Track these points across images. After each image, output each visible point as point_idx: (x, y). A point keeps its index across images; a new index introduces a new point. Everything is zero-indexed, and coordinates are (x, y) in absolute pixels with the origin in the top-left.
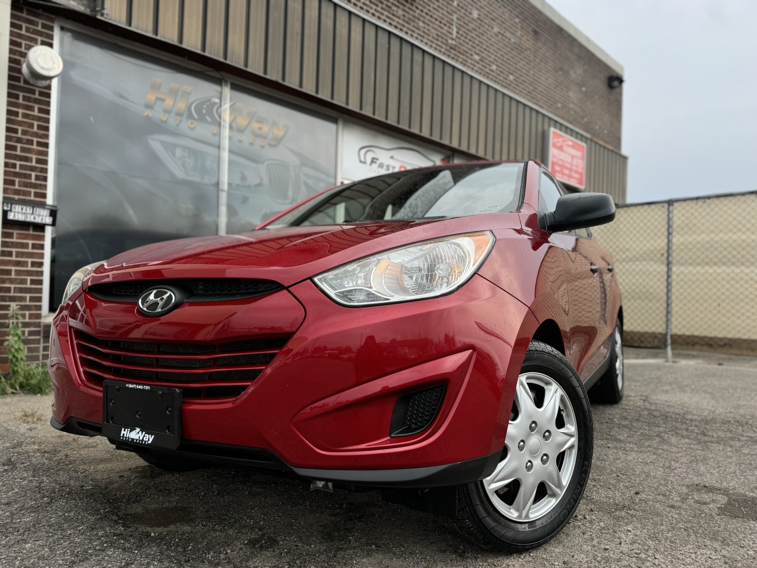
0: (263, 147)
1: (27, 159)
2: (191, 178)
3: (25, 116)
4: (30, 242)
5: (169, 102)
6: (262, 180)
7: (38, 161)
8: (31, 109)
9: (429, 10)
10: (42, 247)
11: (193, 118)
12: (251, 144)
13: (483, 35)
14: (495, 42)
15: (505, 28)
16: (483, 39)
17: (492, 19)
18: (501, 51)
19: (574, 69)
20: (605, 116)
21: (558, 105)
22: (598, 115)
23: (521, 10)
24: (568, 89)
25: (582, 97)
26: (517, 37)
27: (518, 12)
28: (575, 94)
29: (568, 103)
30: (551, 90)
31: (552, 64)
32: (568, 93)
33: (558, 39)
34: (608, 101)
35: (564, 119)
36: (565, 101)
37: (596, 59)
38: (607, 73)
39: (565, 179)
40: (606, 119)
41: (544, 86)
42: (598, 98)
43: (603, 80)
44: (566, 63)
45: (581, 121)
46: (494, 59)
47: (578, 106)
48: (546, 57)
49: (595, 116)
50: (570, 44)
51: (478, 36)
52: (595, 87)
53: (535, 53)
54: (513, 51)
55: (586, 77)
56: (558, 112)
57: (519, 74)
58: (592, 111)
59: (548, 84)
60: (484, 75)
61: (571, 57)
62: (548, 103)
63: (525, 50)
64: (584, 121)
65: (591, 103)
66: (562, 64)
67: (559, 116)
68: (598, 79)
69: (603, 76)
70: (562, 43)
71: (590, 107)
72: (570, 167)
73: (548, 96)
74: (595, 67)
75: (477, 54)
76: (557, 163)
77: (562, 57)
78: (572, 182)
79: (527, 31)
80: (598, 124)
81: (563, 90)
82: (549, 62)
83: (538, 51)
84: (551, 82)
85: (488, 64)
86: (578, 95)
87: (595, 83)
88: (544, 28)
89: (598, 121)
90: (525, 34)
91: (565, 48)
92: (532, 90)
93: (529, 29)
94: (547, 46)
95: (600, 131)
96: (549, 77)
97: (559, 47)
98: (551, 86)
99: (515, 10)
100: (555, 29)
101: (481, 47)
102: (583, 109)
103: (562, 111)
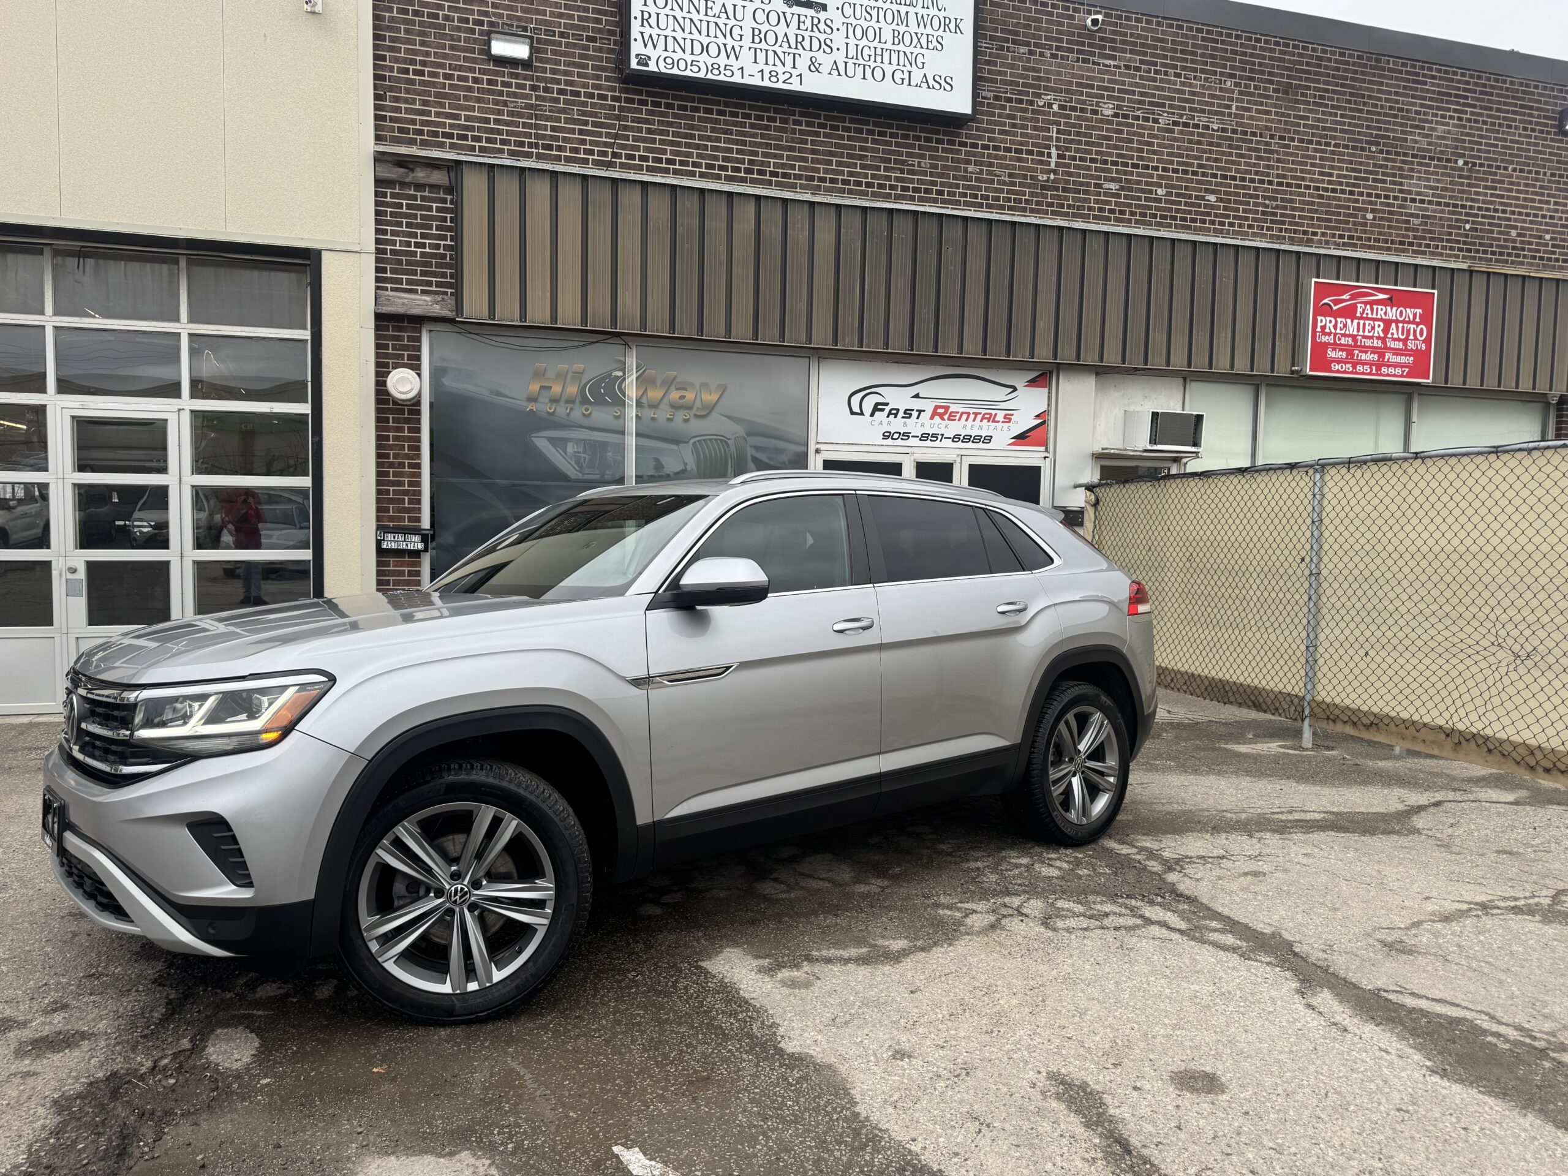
0: (686, 421)
1: (401, 484)
2: (586, 477)
3: (396, 438)
4: (406, 569)
5: (557, 389)
6: (686, 464)
7: (411, 484)
8: (401, 430)
9: (990, 139)
10: (418, 573)
11: (587, 402)
12: (669, 420)
13: (1131, 141)
14: (1159, 145)
15: (1191, 109)
16: (1131, 149)
17: (1151, 104)
18: (1181, 156)
19: (1423, 128)
20: (1548, 203)
21: (1364, 217)
22: (1517, 206)
23: (1241, 61)
24: (1401, 176)
25: (1451, 183)
26: (1230, 115)
27: (1232, 68)
28: (1428, 180)
29: (1400, 206)
30: (1343, 192)
31: (1343, 139)
32: (1401, 184)
33: (1364, 81)
34: (1559, 169)
35: (1386, 241)
36: (1388, 205)
37: (1512, 83)
38: (1556, 104)
39: (1363, 373)
40: (1549, 210)
41: (1317, 189)
42: (1514, 170)
43: (1537, 124)
44: (1395, 124)
45: (1450, 234)
46: (1160, 177)
47: (1439, 204)
48: (1324, 129)
49: (1504, 212)
50: (1408, 80)
51: (1116, 147)
52: (1503, 147)
53: (1289, 131)
54: (1219, 145)
55: (1468, 135)
56: (1365, 232)
57: (1236, 186)
58: (1491, 203)
59: (1329, 182)
60: (1132, 214)
61: (1414, 104)
62: (1330, 220)
63: (1254, 134)
64: (1462, 231)
65: (1486, 187)
66: (1379, 129)
67: (1369, 239)
68: (1516, 128)
69: (1539, 117)
70: (1381, 84)
71: (1486, 195)
72: (1380, 344)
73: (1329, 206)
74: (1506, 104)
75: (1113, 180)
76: (1335, 343)
77: (1379, 114)
78: (1388, 375)
79: (1260, 96)
80: (1515, 228)
81: (1385, 182)
82: (1334, 138)
83: (1299, 125)
84: (1339, 176)
85: (1143, 191)
86: (1438, 181)
87: (1505, 140)
88: (1316, 74)
89: (1516, 220)
90: (1255, 103)
91: (1390, 93)
92: (1277, 207)
93: (1265, 89)
94: (1326, 106)
95: (1522, 242)
96: (1332, 167)
97: (1370, 97)
98: (1341, 184)
99: (1225, 66)
100: (1354, 64)
101: (1126, 165)
102: (1456, 206)
103: (1379, 226)
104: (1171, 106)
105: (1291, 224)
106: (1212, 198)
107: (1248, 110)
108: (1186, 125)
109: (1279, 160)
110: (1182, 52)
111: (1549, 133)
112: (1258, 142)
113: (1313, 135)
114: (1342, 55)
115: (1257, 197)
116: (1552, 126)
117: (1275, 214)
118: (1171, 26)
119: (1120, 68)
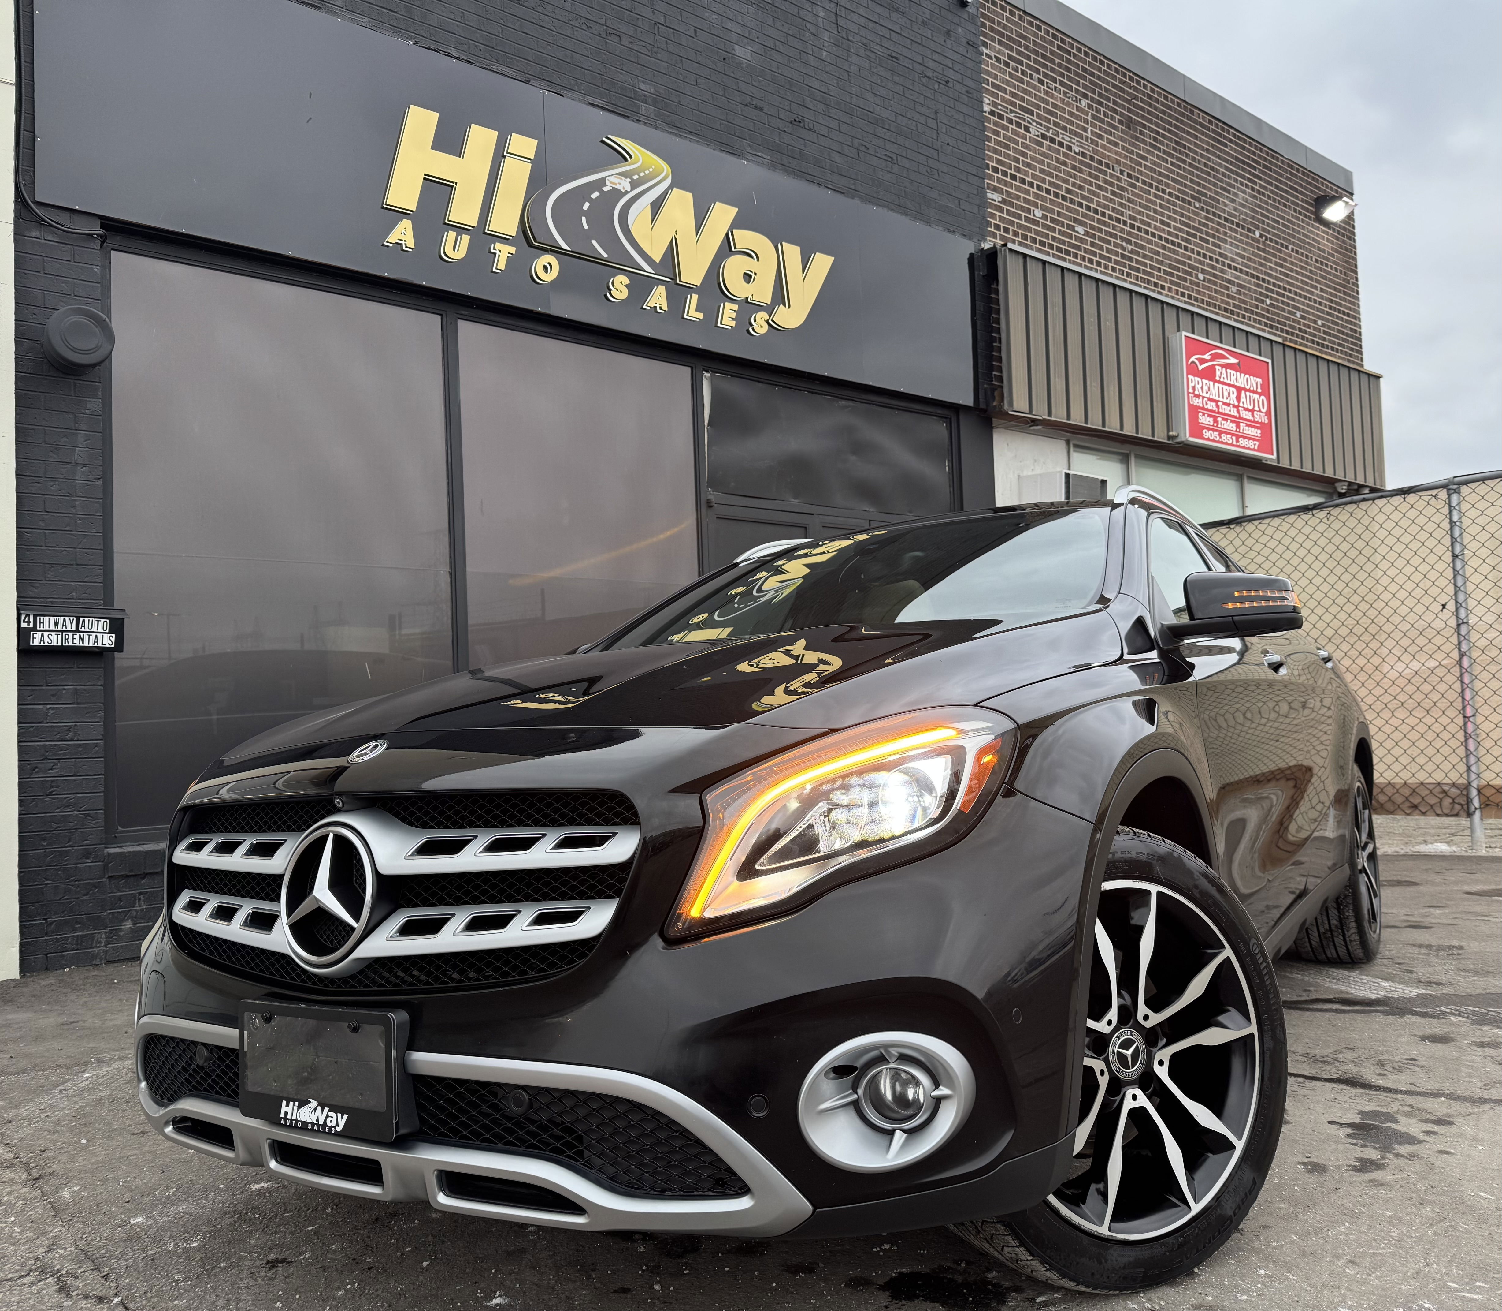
13: (1007, 147)
14: (1032, 159)
15: (1056, 124)
16: (1009, 157)
17: (1022, 108)
18: (1050, 175)
19: (1229, 192)
20: (1316, 288)
21: (1197, 277)
22: (1298, 287)
23: (1091, 82)
24: (1219, 239)
25: (1253, 254)
26: (1087, 138)
27: (1085, 87)
28: (1237, 247)
29: (1222, 271)
30: (1179, 246)
31: (1174, 188)
32: (1219, 247)
33: (1184, 131)
34: (1319, 255)
35: (1215, 306)
36: (1213, 267)
37: (1283, 162)
38: (1311, 191)
39: (1227, 444)
40: (1317, 295)
41: (1160, 238)
42: (1293, 250)
43: (1303, 208)
44: (1210, 182)
45: (1257, 307)
46: (1037, 196)
47: (1247, 274)
48: (1160, 174)
49: (1290, 291)
50: (1214, 139)
51: (995, 151)
52: (1284, 225)
53: (1134, 169)
54: (1081, 171)
55: (1260, 207)
56: (1198, 292)
57: (1099, 221)
58: (1281, 280)
59: (1169, 233)
60: (1016, 234)
61: (1220, 165)
62: (1172, 275)
63: (1107, 166)
64: (1264, 306)
65: (1276, 264)
66: (1199, 184)
67: (1202, 301)
68: (1290, 208)
69: (1302, 201)
70: (1196, 137)
71: (1276, 272)
72: (1236, 414)
73: (1170, 258)
74: (1281, 182)
75: (995, 189)
76: (1203, 408)
77: (1197, 169)
78: (1244, 447)
79: (1109, 124)
80: (1298, 309)
81: (1207, 242)
82: (1168, 185)
83: (1140, 164)
84: (1175, 228)
85: (1022, 208)
86: (1244, 250)
87: (1283, 218)
88: (1149, 112)
89: (1299, 301)
90: (1106, 131)
91: (1203, 149)
92: (1132, 252)
93: (1112, 118)
94: (1159, 149)
95: (1305, 325)
96: (1169, 217)
97: (1190, 149)
98: (1177, 236)
99: (1078, 84)
100: (1175, 111)
101: (1005, 174)
102: (1258, 278)
103: (1209, 289)
104: (1039, 116)
105: (1145, 272)
106: (1080, 229)
107: (1100, 137)
108: (1052, 140)
109: (1129, 200)
110: (1044, 56)
111: (1310, 218)
112: (1112, 176)
113: (1152, 178)
114: (1166, 98)
115: (1115, 236)
116: (1312, 212)
117: (1131, 259)
118: (1031, 24)
119: (992, 59)
